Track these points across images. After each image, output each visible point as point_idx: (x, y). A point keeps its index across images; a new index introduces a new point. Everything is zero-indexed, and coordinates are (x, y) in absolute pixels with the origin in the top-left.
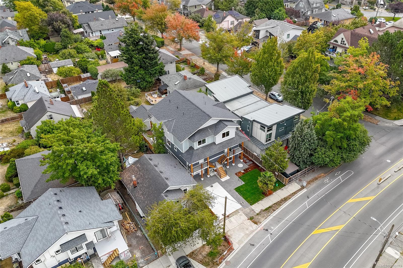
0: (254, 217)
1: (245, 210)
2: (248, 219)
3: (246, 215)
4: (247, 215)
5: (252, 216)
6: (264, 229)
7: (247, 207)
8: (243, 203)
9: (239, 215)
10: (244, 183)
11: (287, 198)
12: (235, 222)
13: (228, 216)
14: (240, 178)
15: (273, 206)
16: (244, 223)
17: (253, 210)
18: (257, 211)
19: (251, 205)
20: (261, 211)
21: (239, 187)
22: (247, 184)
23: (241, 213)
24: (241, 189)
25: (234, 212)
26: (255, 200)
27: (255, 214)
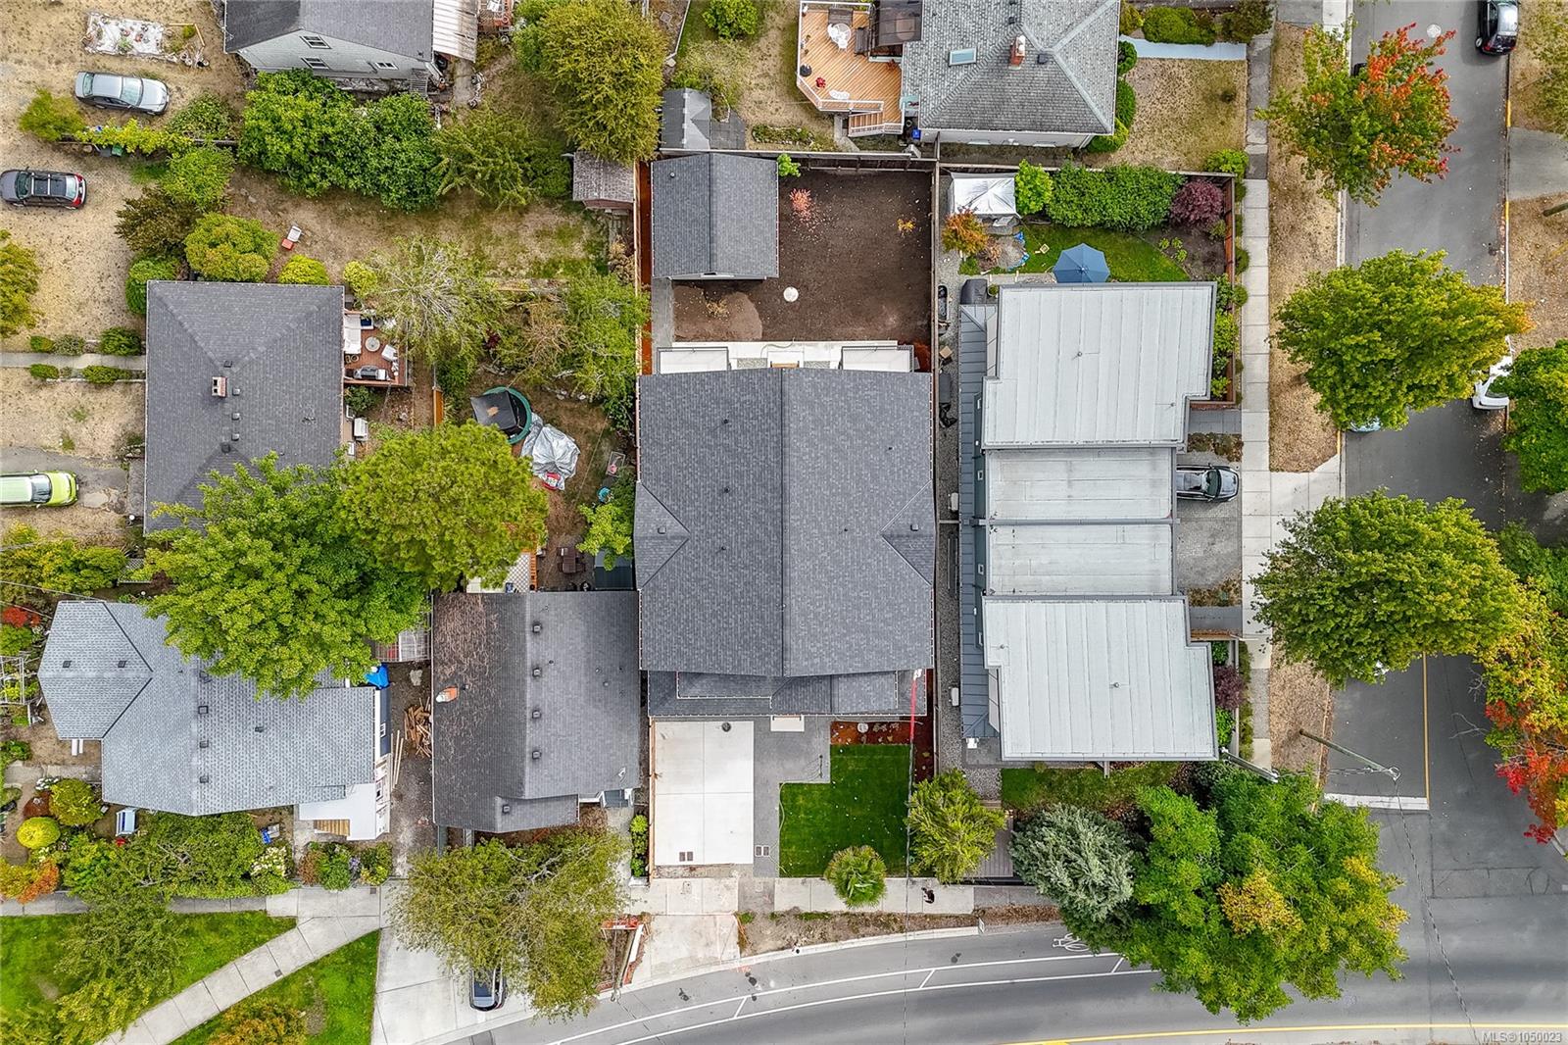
0: (758, 917)
1: (754, 879)
2: (736, 914)
3: (743, 896)
4: (745, 898)
5: (755, 910)
6: (748, 975)
7: (765, 875)
8: (766, 853)
9: (722, 886)
10: (826, 779)
11: (895, 920)
12: (697, 898)
13: (692, 869)
14: (834, 749)
15: (837, 920)
16: (718, 918)
17: (771, 895)
18: (781, 905)
19: (782, 875)
20: (788, 913)
21: (802, 784)
22: (833, 792)
23: (734, 882)
24: (801, 801)
25: (719, 865)
26: (804, 866)
27: (768, 911)
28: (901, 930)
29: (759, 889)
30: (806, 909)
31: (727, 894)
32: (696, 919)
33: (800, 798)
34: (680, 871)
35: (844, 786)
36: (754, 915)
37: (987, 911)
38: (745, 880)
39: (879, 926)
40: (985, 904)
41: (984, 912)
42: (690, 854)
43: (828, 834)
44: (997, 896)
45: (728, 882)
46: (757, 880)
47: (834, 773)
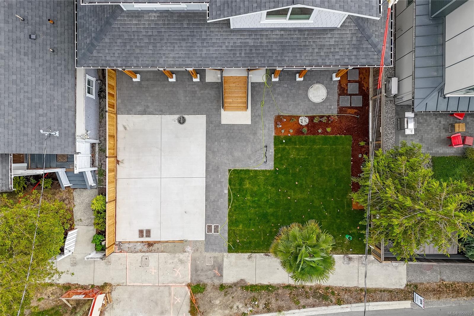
0: (209, 289)
1: (205, 254)
2: (189, 285)
3: (195, 270)
4: (197, 271)
5: (206, 281)
7: (214, 250)
8: (216, 230)
9: (176, 260)
10: (270, 166)
11: (333, 293)
12: (154, 271)
13: (150, 244)
14: (277, 140)
15: (280, 291)
16: (172, 288)
17: (220, 268)
18: (229, 278)
19: (230, 250)
20: (235, 284)
21: (249, 170)
22: (276, 178)
23: (187, 256)
24: (247, 185)
25: (174, 242)
26: (250, 243)
27: (217, 282)
28: (339, 302)
29: (209, 263)
30: (251, 281)
31: (180, 267)
32: (153, 289)
33: (247, 182)
34: (139, 247)
35: (286, 172)
36: (205, 285)
37: (419, 287)
38: (197, 254)
39: (318, 298)
40: (417, 279)
41: (416, 286)
42: (148, 232)
43: (272, 215)
44: (428, 272)
45: (182, 256)
46: (208, 255)
47: (278, 160)
